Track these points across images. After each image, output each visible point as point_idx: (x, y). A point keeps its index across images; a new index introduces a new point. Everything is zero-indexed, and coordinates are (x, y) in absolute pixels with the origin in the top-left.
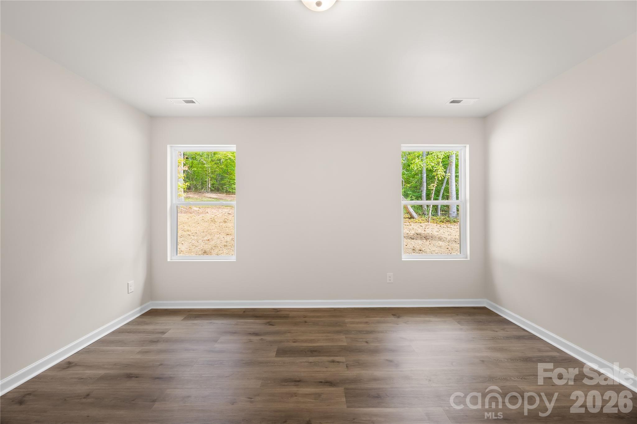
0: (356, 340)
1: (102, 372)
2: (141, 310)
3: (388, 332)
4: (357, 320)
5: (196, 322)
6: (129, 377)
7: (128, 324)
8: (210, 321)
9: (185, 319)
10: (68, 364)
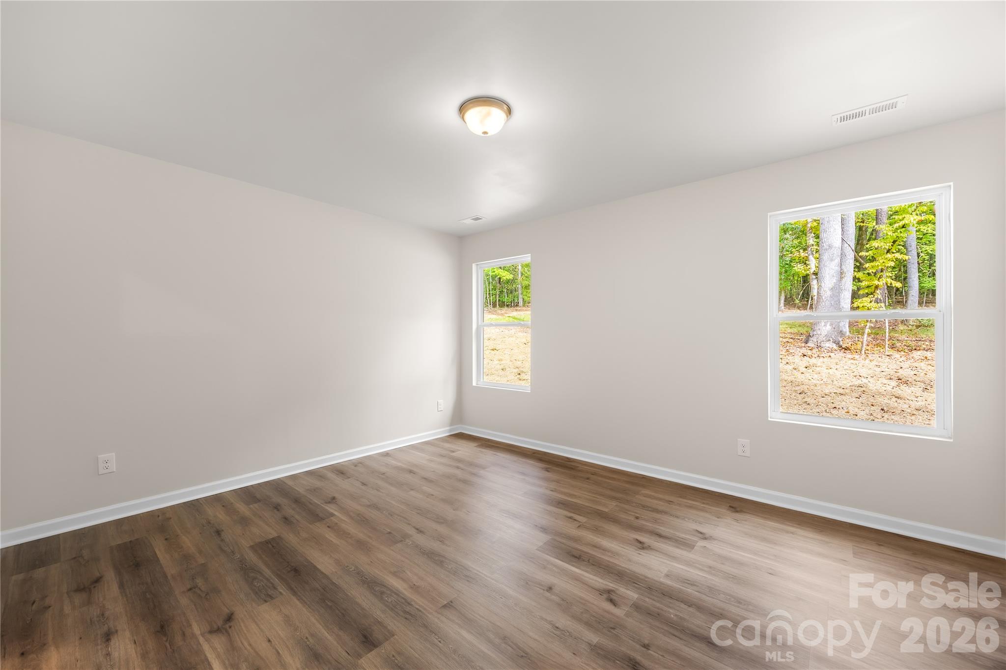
0: (627, 512)
1: (399, 464)
2: (450, 430)
3: (686, 519)
4: (661, 496)
5: (483, 450)
6: (411, 472)
7: (436, 439)
8: (495, 453)
9: (479, 446)
10: (387, 454)
